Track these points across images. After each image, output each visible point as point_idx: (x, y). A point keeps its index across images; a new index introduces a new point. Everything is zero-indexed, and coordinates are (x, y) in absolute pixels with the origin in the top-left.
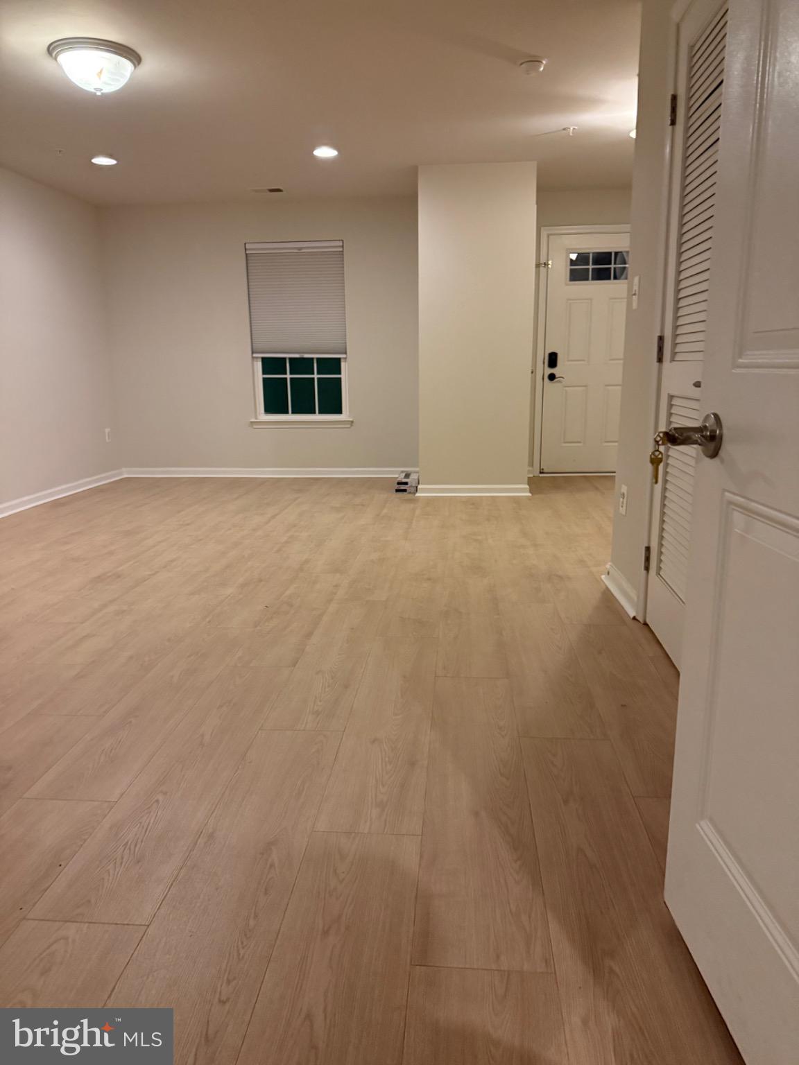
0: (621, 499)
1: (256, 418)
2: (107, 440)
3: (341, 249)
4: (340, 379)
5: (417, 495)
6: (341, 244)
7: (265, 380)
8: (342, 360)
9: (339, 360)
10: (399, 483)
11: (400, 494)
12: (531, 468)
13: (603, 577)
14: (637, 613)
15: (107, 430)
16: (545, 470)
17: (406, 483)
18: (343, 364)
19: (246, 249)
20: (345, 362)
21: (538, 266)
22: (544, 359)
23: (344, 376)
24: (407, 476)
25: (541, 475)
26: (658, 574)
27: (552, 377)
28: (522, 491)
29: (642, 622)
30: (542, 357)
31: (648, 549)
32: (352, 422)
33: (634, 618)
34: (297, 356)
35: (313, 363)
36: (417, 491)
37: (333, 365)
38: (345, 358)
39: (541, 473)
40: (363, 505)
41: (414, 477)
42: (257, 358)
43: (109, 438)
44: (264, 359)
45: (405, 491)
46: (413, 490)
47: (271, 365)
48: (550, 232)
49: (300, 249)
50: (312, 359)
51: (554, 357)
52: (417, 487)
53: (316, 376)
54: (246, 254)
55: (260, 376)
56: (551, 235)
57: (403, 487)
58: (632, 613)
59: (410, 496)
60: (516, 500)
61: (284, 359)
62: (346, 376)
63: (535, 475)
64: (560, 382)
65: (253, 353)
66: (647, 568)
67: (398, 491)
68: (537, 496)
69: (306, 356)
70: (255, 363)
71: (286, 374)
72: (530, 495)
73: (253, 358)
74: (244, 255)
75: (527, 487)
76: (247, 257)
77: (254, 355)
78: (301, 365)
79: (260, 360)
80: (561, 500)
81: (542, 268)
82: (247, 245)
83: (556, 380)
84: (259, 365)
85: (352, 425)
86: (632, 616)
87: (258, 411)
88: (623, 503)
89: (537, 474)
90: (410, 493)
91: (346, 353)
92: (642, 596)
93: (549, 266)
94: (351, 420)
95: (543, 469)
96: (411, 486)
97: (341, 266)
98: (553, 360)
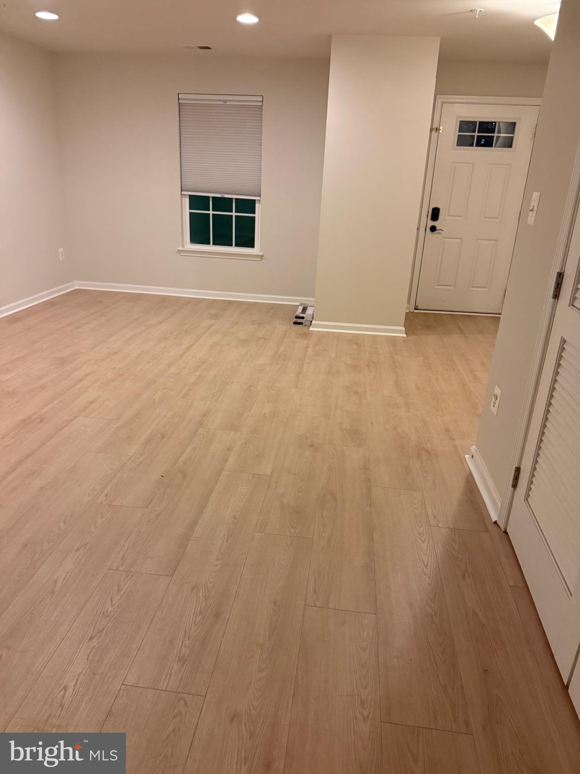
0: (493, 400)
1: (183, 247)
2: (61, 259)
3: (261, 104)
4: (254, 217)
5: (311, 329)
6: (260, 99)
7: (191, 213)
8: (256, 202)
9: (254, 201)
10: (297, 317)
11: (297, 326)
12: (408, 305)
13: (467, 456)
14: (498, 518)
15: (61, 250)
16: (419, 308)
17: (303, 318)
18: (257, 205)
19: (179, 99)
20: (259, 203)
21: (431, 130)
22: (428, 212)
23: (257, 215)
24: (304, 310)
25: (416, 311)
26: (526, 499)
27: (433, 229)
28: (399, 332)
29: (503, 530)
30: (427, 211)
31: (518, 470)
32: (262, 256)
33: (495, 523)
34: (219, 195)
35: (232, 203)
36: (311, 324)
37: (248, 206)
38: (259, 200)
39: (415, 309)
40: (265, 339)
41: (309, 311)
42: (185, 195)
43: (62, 256)
44: (190, 196)
45: (301, 323)
46: (308, 323)
47: (197, 202)
48: (444, 100)
49: (225, 101)
50: (232, 199)
51: (436, 212)
52: (311, 321)
53: (234, 214)
54: (179, 103)
55: (187, 211)
56: (445, 103)
57: (300, 320)
58: (494, 518)
59: (305, 328)
60: (392, 341)
61: (208, 197)
62: (259, 215)
63: (411, 311)
64: (440, 233)
65: (182, 191)
66: (515, 486)
67: (295, 323)
68: (411, 337)
69: (226, 196)
70: (184, 199)
71: (209, 210)
72: (405, 335)
73: (182, 194)
74: (177, 104)
75: (404, 329)
76: (179, 106)
77: (183, 193)
78: (222, 203)
79: (188, 197)
80: (430, 341)
81: (433, 132)
82: (180, 95)
83: (436, 232)
84: (187, 201)
85: (262, 259)
86: (494, 520)
87: (185, 241)
88: (495, 403)
89: (412, 309)
90: (305, 326)
91: (260, 196)
92: (506, 506)
93: (440, 131)
94: (261, 254)
95: (417, 306)
96: (307, 320)
97: (260, 119)
98: (435, 214)
